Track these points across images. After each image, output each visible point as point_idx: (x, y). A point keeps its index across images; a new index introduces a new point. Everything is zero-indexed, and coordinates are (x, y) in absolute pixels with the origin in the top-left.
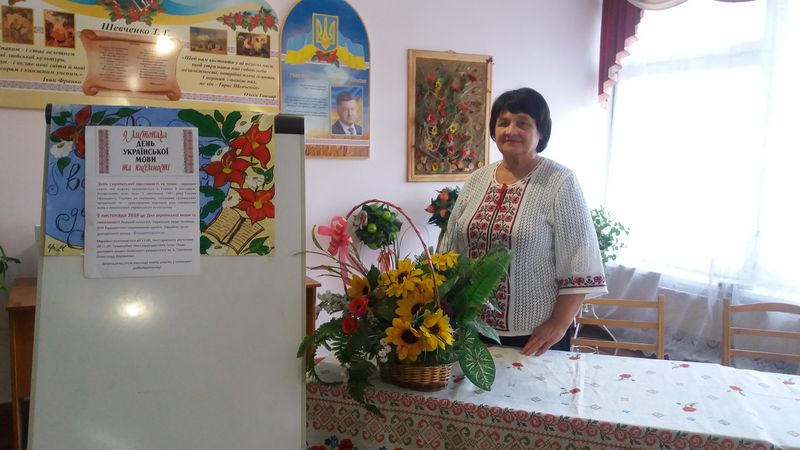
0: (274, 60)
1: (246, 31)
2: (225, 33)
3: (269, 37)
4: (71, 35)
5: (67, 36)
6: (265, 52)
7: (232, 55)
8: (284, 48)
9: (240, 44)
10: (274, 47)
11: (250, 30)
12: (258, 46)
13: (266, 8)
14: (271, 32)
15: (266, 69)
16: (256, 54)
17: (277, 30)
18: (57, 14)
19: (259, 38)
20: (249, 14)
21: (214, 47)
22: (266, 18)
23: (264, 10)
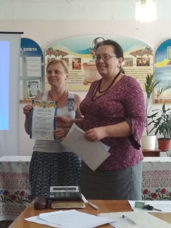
0: (151, 67)
1: (140, 57)
2: (132, 59)
3: (149, 58)
4: (80, 65)
5: (79, 66)
6: (148, 64)
7: (135, 67)
8: (155, 62)
9: (138, 62)
10: (151, 62)
11: (142, 56)
12: (145, 62)
13: (148, 47)
14: (150, 56)
15: (148, 70)
16: (144, 65)
17: (152, 55)
18: (76, 59)
19: (145, 59)
20: (141, 50)
21: (128, 64)
22: (148, 51)
23: (148, 48)
